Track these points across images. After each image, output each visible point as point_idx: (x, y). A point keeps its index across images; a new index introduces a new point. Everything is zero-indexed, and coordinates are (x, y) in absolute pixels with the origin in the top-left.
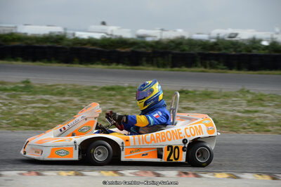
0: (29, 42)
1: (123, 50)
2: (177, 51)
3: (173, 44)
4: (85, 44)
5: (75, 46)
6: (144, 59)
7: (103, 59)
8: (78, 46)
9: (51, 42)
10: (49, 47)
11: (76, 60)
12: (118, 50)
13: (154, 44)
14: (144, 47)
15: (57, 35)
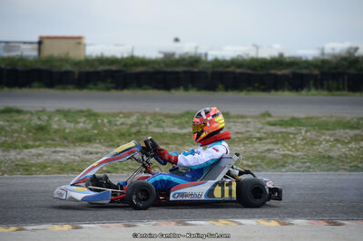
0: (156, 66)
1: (279, 73)
2: (353, 71)
3: (345, 63)
4: (228, 67)
5: (216, 70)
6: (312, 83)
7: (257, 85)
8: (221, 69)
9: (185, 65)
10: (185, 72)
11: (220, 86)
12: (273, 72)
13: (319, 63)
14: (307, 68)
15: (191, 57)
